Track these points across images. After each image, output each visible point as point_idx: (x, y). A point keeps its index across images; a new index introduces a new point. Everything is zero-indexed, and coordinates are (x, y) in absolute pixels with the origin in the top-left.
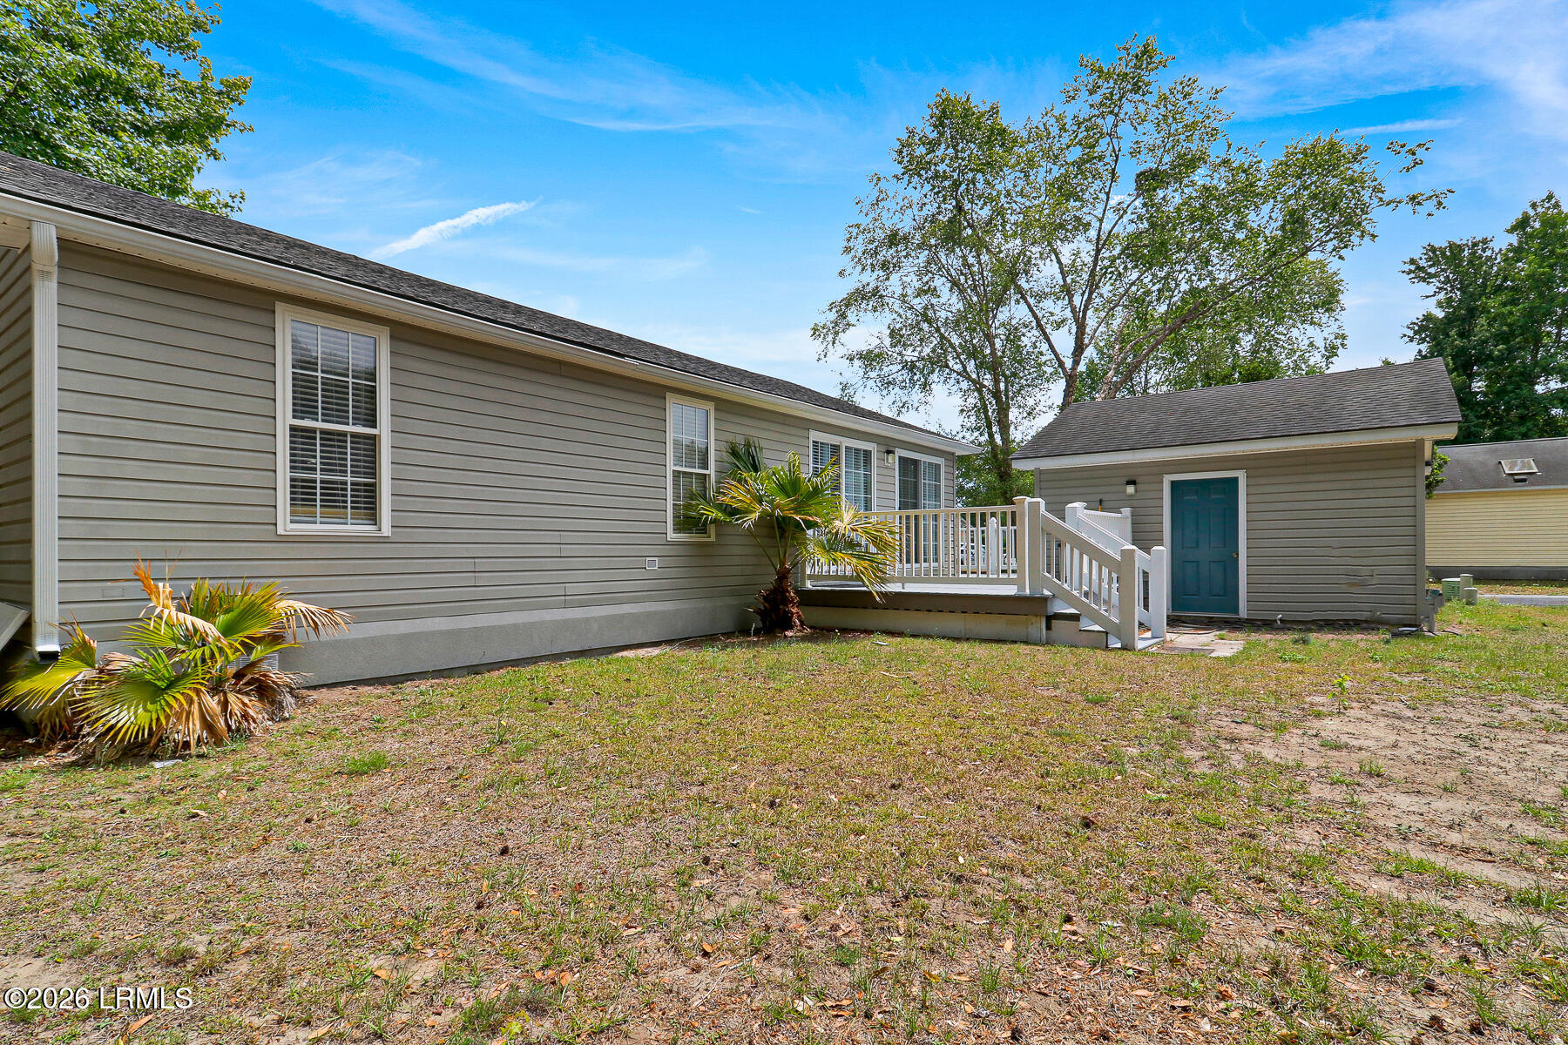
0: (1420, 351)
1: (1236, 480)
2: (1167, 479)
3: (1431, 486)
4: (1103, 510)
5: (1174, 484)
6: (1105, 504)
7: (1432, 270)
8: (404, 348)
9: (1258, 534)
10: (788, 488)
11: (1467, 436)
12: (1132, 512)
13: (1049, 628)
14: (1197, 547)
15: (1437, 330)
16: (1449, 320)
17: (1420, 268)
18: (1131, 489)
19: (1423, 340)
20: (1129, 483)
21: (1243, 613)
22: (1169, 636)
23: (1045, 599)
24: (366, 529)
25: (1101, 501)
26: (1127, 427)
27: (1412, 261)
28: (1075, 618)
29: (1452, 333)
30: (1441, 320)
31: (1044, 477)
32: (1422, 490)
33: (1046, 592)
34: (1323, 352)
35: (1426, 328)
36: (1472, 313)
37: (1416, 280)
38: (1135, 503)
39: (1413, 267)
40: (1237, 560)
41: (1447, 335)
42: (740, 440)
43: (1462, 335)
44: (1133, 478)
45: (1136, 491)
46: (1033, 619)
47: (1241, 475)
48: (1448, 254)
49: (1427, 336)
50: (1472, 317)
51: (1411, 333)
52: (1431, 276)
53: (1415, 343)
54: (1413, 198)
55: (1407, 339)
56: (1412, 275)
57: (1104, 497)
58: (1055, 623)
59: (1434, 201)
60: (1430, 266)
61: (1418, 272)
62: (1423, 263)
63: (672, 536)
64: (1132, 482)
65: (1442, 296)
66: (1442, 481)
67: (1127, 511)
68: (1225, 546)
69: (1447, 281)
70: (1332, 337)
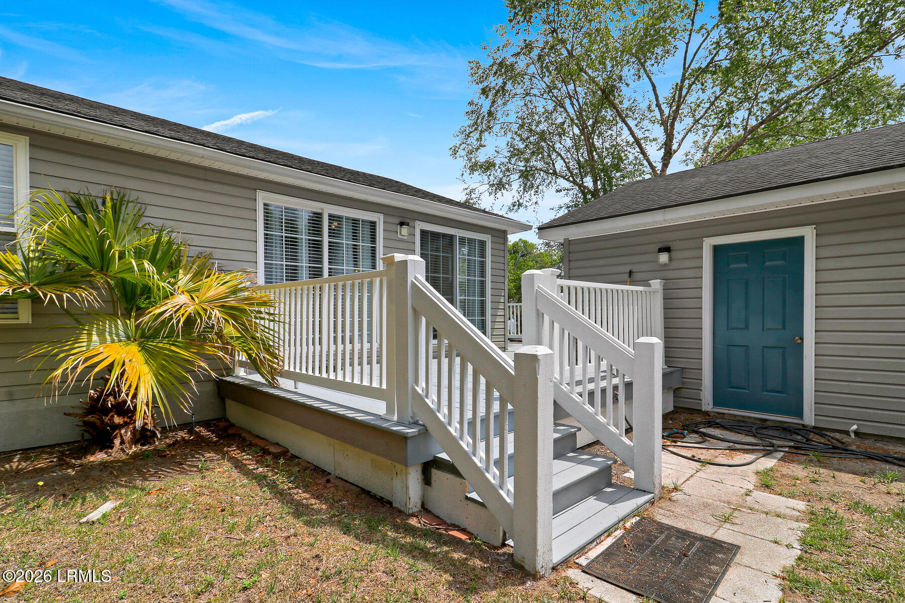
1: (799, 241)
2: (708, 244)
4: (633, 283)
5: (717, 249)
6: (636, 276)
9: (831, 313)
12: (665, 285)
14: (747, 327)
18: (664, 258)
20: (661, 250)
21: (809, 418)
25: (631, 273)
31: (573, 248)
38: (670, 274)
40: (801, 346)
44: (666, 245)
45: (670, 259)
47: (809, 234)
57: (634, 268)
64: (667, 250)
67: (656, 284)
68: (784, 327)
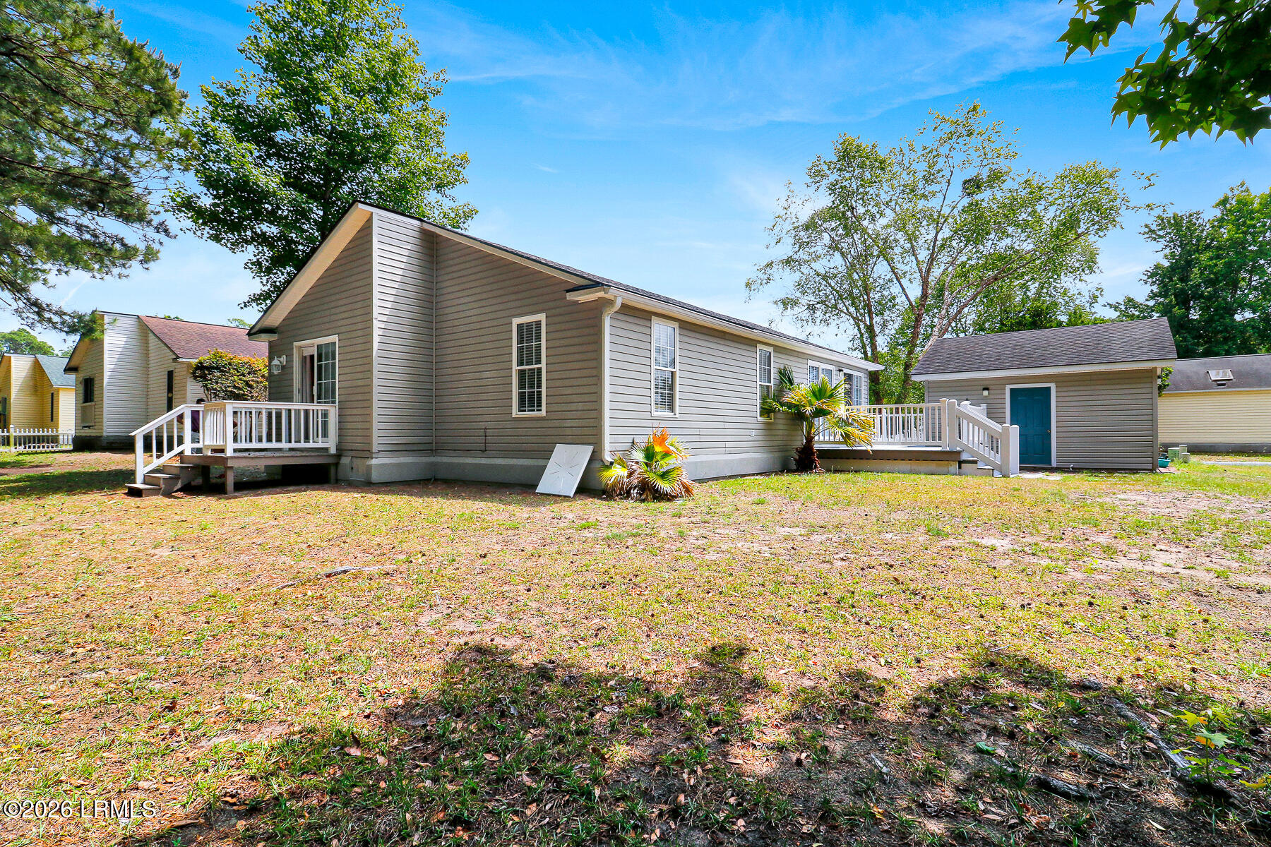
0: (1152, 291)
1: (1049, 389)
2: (1008, 388)
3: (1161, 388)
5: (1012, 390)
7: (1161, 233)
8: (685, 332)
9: (1063, 419)
10: (817, 393)
11: (1184, 353)
12: (987, 406)
13: (960, 468)
14: (1026, 426)
15: (1164, 276)
16: (1173, 269)
17: (1152, 231)
18: (986, 393)
19: (1154, 283)
20: (984, 389)
21: (1054, 464)
22: (1020, 475)
23: (959, 453)
24: (668, 414)
25: (967, 399)
26: (980, 356)
27: (1147, 226)
28: (975, 462)
29: (1175, 278)
30: (1167, 268)
31: (931, 385)
32: (1156, 391)
33: (958, 449)
34: (1088, 298)
35: (1156, 274)
36: (1189, 264)
37: (1149, 240)
38: (989, 401)
39: (1147, 230)
40: (1050, 434)
41: (1171, 280)
42: (782, 367)
43: (1182, 280)
44: (987, 387)
45: (989, 394)
46: (952, 463)
47: (1053, 386)
48: (1173, 222)
49: (1157, 280)
50: (1189, 266)
51: (1146, 278)
52: (1160, 237)
53: (1148, 284)
54: (1148, 206)
55: (1142, 282)
56: (1147, 236)
57: (969, 397)
58: (963, 465)
59: (1162, 209)
60: (1159, 230)
61: (1151, 233)
62: (1154, 227)
63: (760, 419)
64: (986, 389)
65: (1167, 251)
66: (1168, 385)
67: (984, 406)
68: (1043, 426)
69: (1171, 240)
70: (1094, 290)
